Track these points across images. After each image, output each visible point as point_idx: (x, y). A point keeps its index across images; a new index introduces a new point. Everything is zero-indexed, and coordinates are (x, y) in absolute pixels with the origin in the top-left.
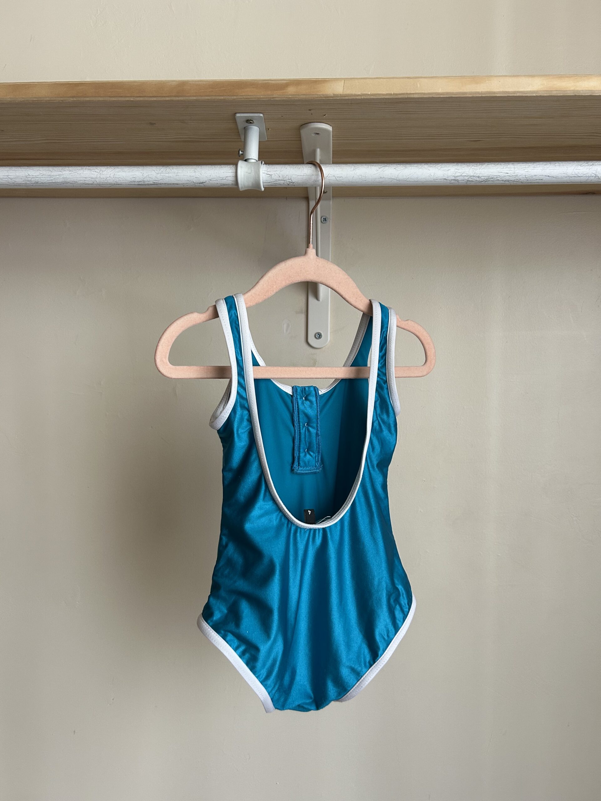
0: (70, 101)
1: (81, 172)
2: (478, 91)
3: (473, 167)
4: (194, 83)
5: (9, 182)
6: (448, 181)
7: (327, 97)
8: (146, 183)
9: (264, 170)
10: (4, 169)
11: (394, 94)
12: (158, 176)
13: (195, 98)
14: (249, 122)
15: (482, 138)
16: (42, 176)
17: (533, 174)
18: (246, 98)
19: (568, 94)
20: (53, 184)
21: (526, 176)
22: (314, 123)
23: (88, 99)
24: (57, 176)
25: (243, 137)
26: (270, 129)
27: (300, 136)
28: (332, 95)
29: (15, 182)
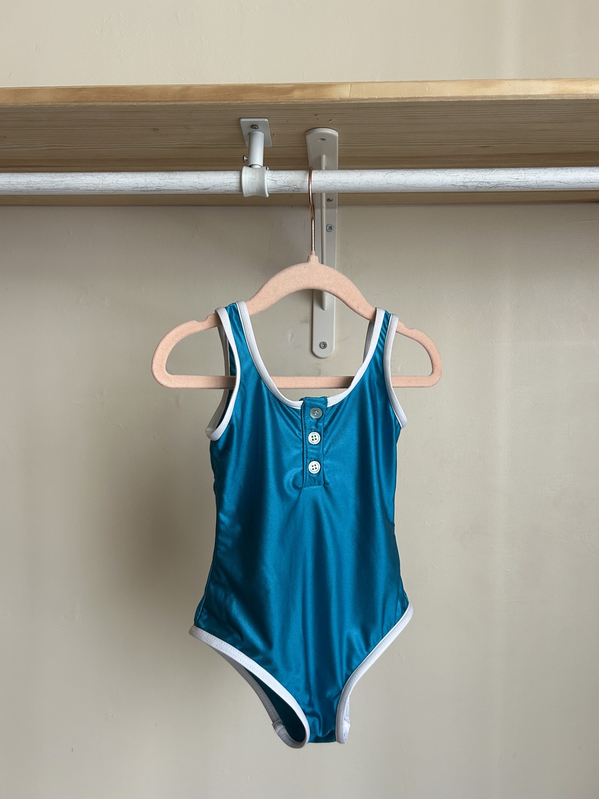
0: (72, 106)
1: (83, 178)
2: (488, 94)
3: (482, 173)
4: (197, 87)
5: (11, 188)
6: (457, 187)
7: (333, 101)
8: (149, 189)
9: (269, 176)
10: (6, 175)
11: (402, 98)
12: (161, 181)
13: (199, 103)
14: (254, 128)
15: (492, 144)
16: (44, 182)
17: (544, 180)
18: (251, 103)
19: (580, 97)
20: (54, 190)
21: (537, 182)
22: (320, 129)
23: (91, 104)
24: (59, 182)
25: (247, 143)
26: (275, 135)
27: (306, 142)
28: (339, 99)
29: (17, 188)
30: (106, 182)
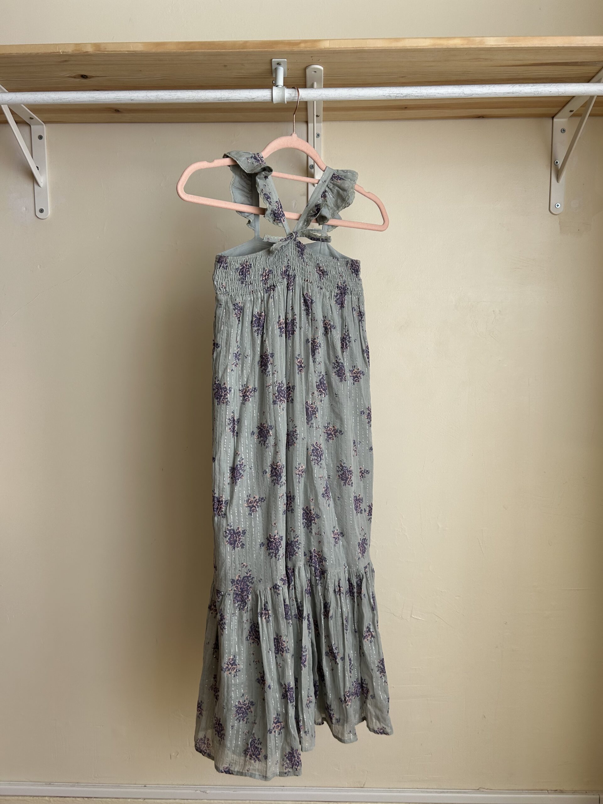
1: (187, 93)
2: (398, 46)
3: (398, 89)
4: (250, 42)
5: (147, 100)
7: (321, 49)
9: (286, 92)
11: (355, 48)
14: (279, 64)
15: (406, 75)
16: (165, 95)
18: (278, 51)
19: (444, 47)
20: (171, 100)
22: (314, 65)
24: (174, 95)
25: (274, 76)
26: (288, 68)
27: (306, 73)
28: (323, 48)
30: (200, 95)
